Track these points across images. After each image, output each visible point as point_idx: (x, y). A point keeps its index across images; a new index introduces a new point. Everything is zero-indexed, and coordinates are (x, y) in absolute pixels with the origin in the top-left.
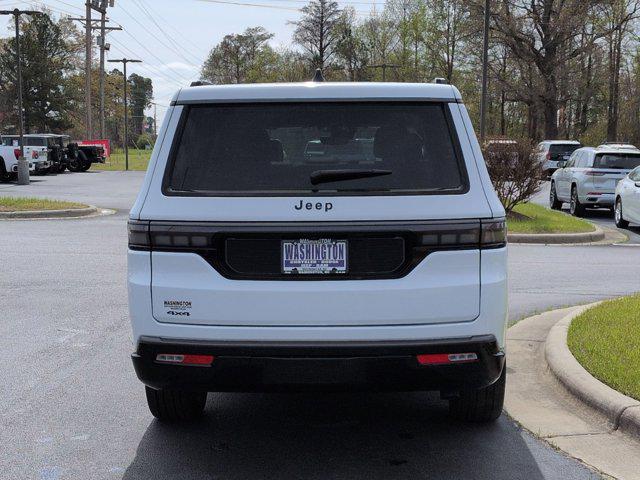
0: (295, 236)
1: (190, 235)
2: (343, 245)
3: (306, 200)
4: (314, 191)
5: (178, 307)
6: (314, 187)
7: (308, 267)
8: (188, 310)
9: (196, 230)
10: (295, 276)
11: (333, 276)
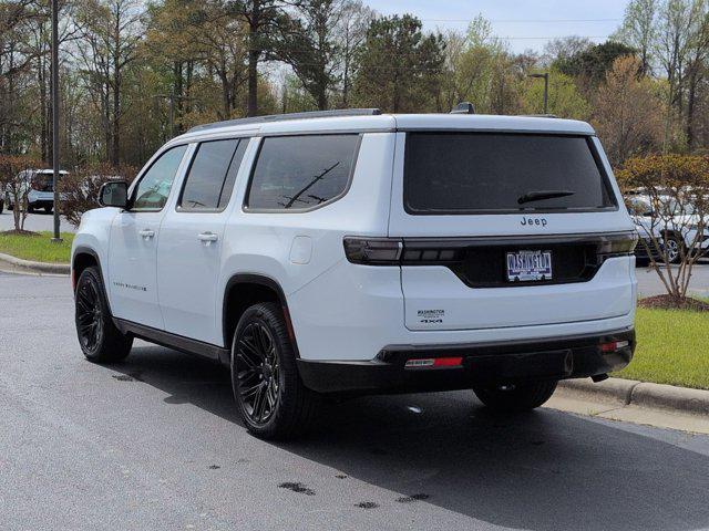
0: (515, 249)
1: (440, 250)
2: (548, 254)
3: (528, 216)
4: (521, 209)
5: (431, 315)
6: (521, 206)
7: (525, 275)
8: (440, 317)
9: (444, 245)
10: (518, 283)
11: (543, 282)
